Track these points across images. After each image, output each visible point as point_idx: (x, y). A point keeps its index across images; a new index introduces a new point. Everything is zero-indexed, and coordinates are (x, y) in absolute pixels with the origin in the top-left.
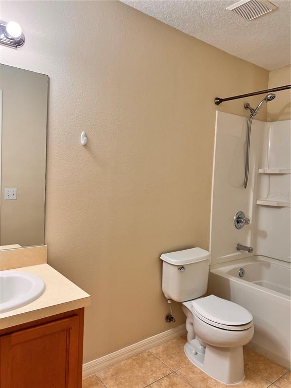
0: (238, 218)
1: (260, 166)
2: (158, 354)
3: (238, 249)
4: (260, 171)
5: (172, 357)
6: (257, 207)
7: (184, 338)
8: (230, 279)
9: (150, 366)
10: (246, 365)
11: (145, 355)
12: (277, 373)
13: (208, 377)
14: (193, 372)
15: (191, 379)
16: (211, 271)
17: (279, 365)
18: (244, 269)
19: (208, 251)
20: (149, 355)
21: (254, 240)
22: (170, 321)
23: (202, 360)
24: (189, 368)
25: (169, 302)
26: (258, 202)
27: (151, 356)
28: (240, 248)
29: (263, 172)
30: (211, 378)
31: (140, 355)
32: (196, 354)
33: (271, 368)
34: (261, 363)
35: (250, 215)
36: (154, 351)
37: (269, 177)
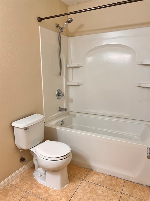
0: (58, 93)
1: (67, 63)
2: (17, 184)
3: (60, 110)
4: (68, 66)
5: (26, 183)
6: (68, 86)
7: (33, 168)
8: (57, 128)
9: (12, 194)
10: (69, 173)
11: (8, 188)
12: (84, 173)
13: (49, 189)
14: (40, 189)
15: (39, 193)
16: (46, 126)
17: (85, 168)
18: (63, 120)
19: (43, 115)
20: (11, 187)
21: (67, 105)
22: (23, 161)
23: (44, 179)
24: (38, 187)
25: (21, 151)
26: (68, 84)
27: (12, 187)
28: (60, 109)
29: (69, 66)
30: (51, 189)
31: (5, 189)
32: (41, 176)
33: (81, 171)
34: (76, 169)
35: (64, 91)
36: (14, 183)
37: (72, 69)
